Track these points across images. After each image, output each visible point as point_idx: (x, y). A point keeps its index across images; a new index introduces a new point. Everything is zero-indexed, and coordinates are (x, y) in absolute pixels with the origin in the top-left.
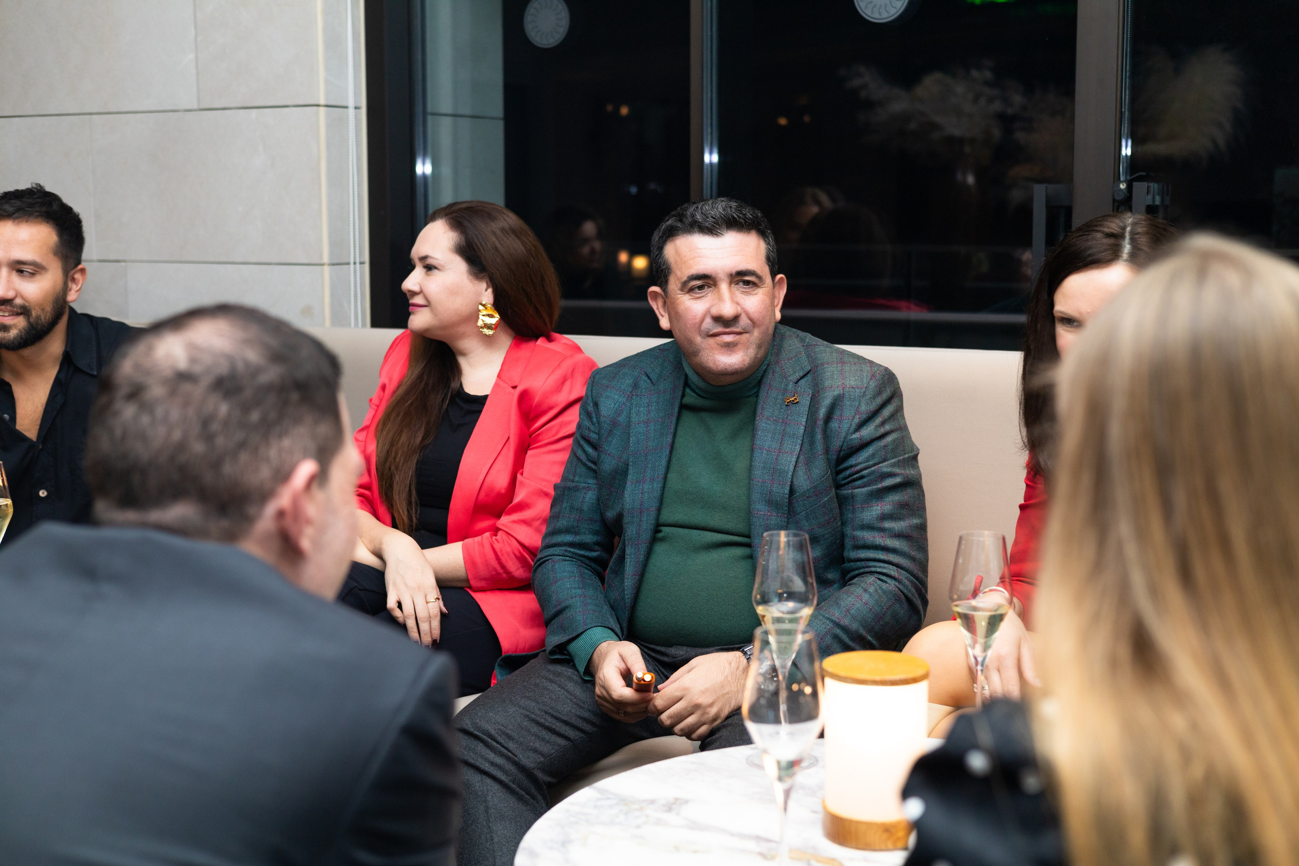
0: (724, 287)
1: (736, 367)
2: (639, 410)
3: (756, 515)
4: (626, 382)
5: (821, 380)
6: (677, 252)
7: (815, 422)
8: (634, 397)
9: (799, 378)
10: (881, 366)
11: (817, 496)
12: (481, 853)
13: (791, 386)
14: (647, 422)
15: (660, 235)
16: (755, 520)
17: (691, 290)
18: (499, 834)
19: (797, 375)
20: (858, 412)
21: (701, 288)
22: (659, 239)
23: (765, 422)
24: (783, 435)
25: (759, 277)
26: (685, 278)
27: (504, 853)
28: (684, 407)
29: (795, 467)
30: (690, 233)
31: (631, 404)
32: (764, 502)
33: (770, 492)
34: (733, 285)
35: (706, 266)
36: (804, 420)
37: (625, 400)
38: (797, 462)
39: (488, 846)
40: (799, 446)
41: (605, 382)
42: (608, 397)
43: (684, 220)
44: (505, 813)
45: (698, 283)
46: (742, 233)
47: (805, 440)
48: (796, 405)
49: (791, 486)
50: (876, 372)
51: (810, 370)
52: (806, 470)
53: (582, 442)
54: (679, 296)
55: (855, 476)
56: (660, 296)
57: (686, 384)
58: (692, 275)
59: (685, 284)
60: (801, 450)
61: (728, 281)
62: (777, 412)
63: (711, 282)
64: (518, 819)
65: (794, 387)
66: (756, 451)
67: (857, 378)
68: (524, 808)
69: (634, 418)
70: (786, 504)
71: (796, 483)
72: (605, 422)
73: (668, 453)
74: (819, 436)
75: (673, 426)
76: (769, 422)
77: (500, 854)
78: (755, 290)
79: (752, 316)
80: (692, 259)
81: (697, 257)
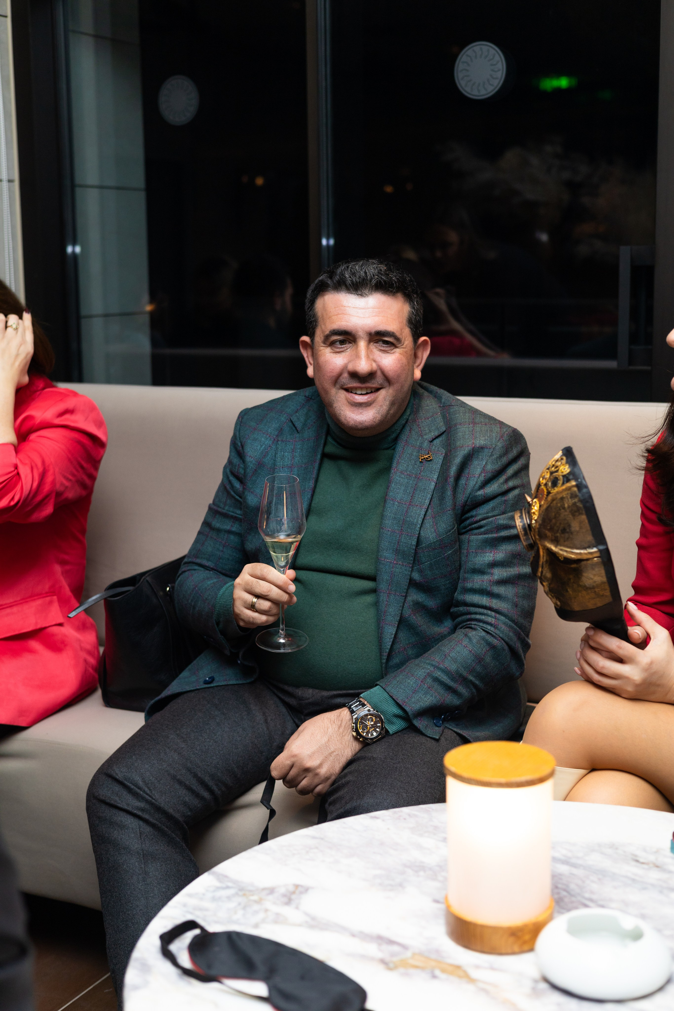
0: (362, 344)
1: (367, 424)
2: (283, 455)
3: (383, 562)
4: (273, 426)
5: (454, 440)
6: (324, 307)
7: (446, 480)
8: (279, 442)
9: (434, 437)
10: (510, 427)
11: (442, 549)
12: (133, 894)
13: (426, 444)
14: (291, 467)
15: (313, 289)
16: (381, 566)
17: (333, 344)
18: (151, 876)
19: (432, 434)
20: (484, 470)
21: (342, 342)
22: (312, 292)
23: (399, 475)
24: (414, 489)
25: (398, 339)
26: (327, 332)
27: (155, 895)
28: (325, 456)
29: (423, 520)
30: (337, 290)
31: (277, 448)
32: (391, 551)
33: (398, 542)
34: (371, 344)
35: (348, 323)
36: (436, 477)
37: (270, 443)
38: (425, 515)
39: (140, 887)
40: (429, 501)
41: (253, 424)
42: (255, 440)
43: (335, 277)
44: (157, 855)
45: (340, 338)
47: (435, 495)
48: (430, 462)
49: (418, 537)
50: (505, 433)
51: (445, 431)
52: (433, 523)
53: (231, 478)
54: (322, 348)
55: (473, 526)
56: (309, 345)
57: (328, 433)
58: (334, 330)
59: (327, 337)
60: (429, 504)
61: (367, 339)
62: (411, 467)
63: (352, 339)
64: (168, 862)
65: (429, 445)
66: (388, 501)
67: (487, 438)
68: (173, 851)
69: (279, 462)
70: (412, 555)
71: (422, 534)
72: (251, 462)
73: (309, 496)
74: (449, 493)
75: (315, 471)
76: (403, 476)
77: (152, 895)
78: (392, 350)
79: (388, 374)
80: (336, 315)
81: (341, 314)
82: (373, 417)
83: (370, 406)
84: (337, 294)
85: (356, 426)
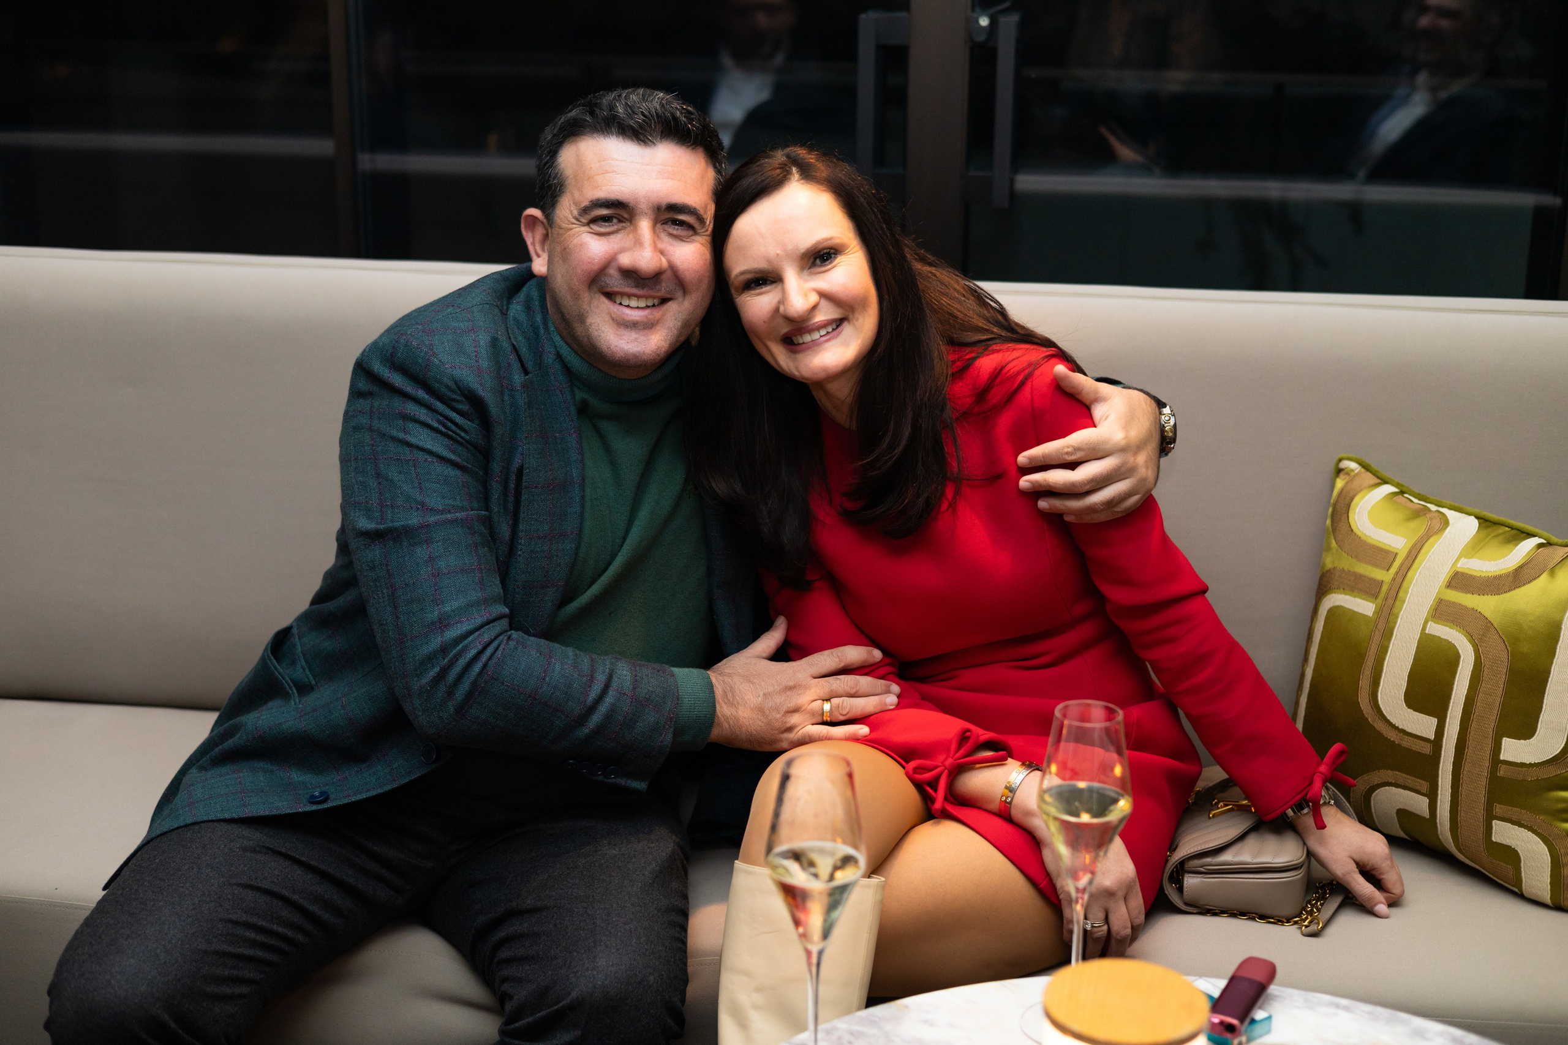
0: (645, 226)
1: (645, 357)
6: (579, 161)
15: (555, 132)
17: (594, 221)
21: (609, 220)
22: (553, 137)
25: (701, 220)
26: (586, 203)
30: (603, 133)
34: (658, 225)
35: (622, 188)
43: (597, 111)
45: (604, 212)
46: (684, 147)
54: (573, 228)
56: (540, 224)
58: (598, 200)
59: (585, 211)
61: (652, 216)
63: (626, 216)
78: (690, 237)
79: (683, 276)
80: (602, 174)
81: (610, 172)
82: (656, 347)
83: (651, 328)
84: (604, 140)
85: (628, 360)
